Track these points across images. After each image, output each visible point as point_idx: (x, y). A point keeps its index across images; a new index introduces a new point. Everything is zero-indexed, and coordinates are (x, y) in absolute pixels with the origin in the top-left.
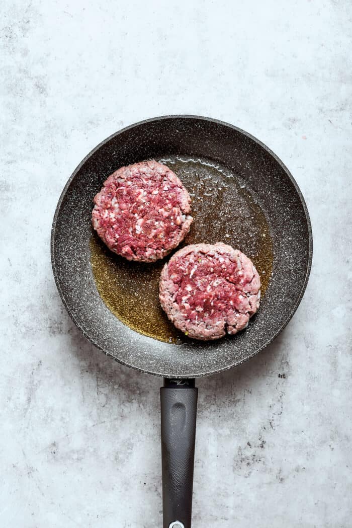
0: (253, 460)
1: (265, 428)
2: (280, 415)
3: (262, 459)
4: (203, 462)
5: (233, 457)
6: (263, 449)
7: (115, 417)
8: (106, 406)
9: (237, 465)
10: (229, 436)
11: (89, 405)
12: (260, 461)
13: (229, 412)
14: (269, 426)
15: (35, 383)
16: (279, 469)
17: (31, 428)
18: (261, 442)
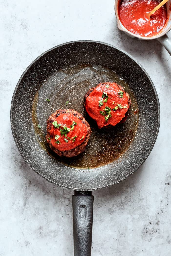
0: (153, 231)
1: (159, 213)
2: (167, 206)
3: (157, 231)
4: (125, 234)
5: (141, 230)
6: (158, 225)
9: (144, 235)
10: (139, 219)
11: (59, 205)
12: (156, 232)
13: (138, 205)
14: (161, 212)
15: (28, 194)
16: (167, 235)
17: (27, 220)
18: (157, 221)
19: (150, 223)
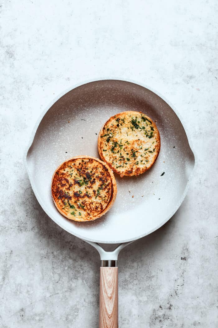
0: (163, 318)
1: (172, 296)
2: (182, 286)
3: (169, 317)
4: (129, 320)
5: (149, 316)
6: (170, 310)
7: (66, 290)
8: (59, 282)
9: (152, 322)
10: (147, 302)
11: (47, 281)
12: (168, 318)
13: (146, 285)
14: (175, 294)
15: (8, 267)
16: (182, 324)
17: (5, 299)
18: (169, 305)
19: (160, 307)
